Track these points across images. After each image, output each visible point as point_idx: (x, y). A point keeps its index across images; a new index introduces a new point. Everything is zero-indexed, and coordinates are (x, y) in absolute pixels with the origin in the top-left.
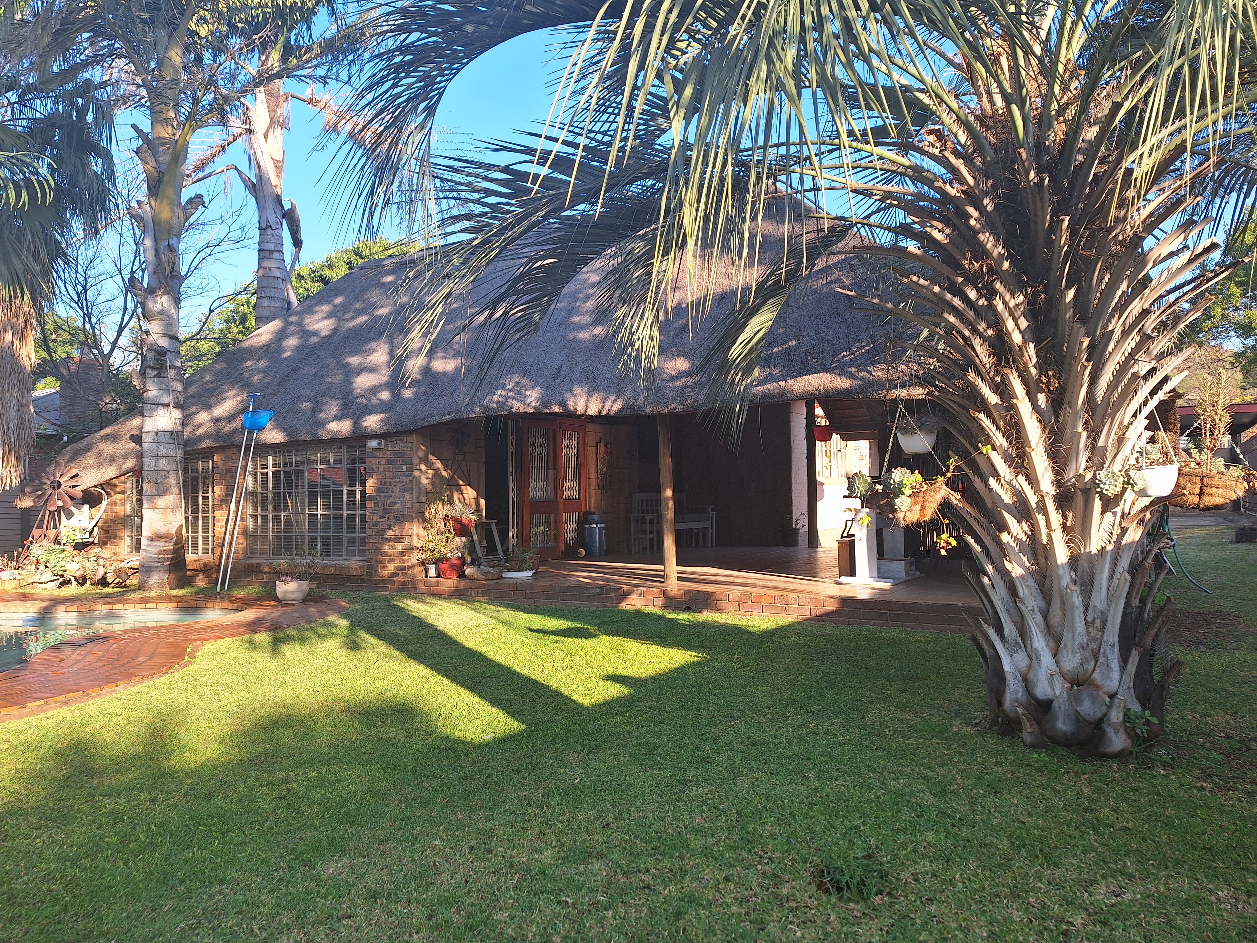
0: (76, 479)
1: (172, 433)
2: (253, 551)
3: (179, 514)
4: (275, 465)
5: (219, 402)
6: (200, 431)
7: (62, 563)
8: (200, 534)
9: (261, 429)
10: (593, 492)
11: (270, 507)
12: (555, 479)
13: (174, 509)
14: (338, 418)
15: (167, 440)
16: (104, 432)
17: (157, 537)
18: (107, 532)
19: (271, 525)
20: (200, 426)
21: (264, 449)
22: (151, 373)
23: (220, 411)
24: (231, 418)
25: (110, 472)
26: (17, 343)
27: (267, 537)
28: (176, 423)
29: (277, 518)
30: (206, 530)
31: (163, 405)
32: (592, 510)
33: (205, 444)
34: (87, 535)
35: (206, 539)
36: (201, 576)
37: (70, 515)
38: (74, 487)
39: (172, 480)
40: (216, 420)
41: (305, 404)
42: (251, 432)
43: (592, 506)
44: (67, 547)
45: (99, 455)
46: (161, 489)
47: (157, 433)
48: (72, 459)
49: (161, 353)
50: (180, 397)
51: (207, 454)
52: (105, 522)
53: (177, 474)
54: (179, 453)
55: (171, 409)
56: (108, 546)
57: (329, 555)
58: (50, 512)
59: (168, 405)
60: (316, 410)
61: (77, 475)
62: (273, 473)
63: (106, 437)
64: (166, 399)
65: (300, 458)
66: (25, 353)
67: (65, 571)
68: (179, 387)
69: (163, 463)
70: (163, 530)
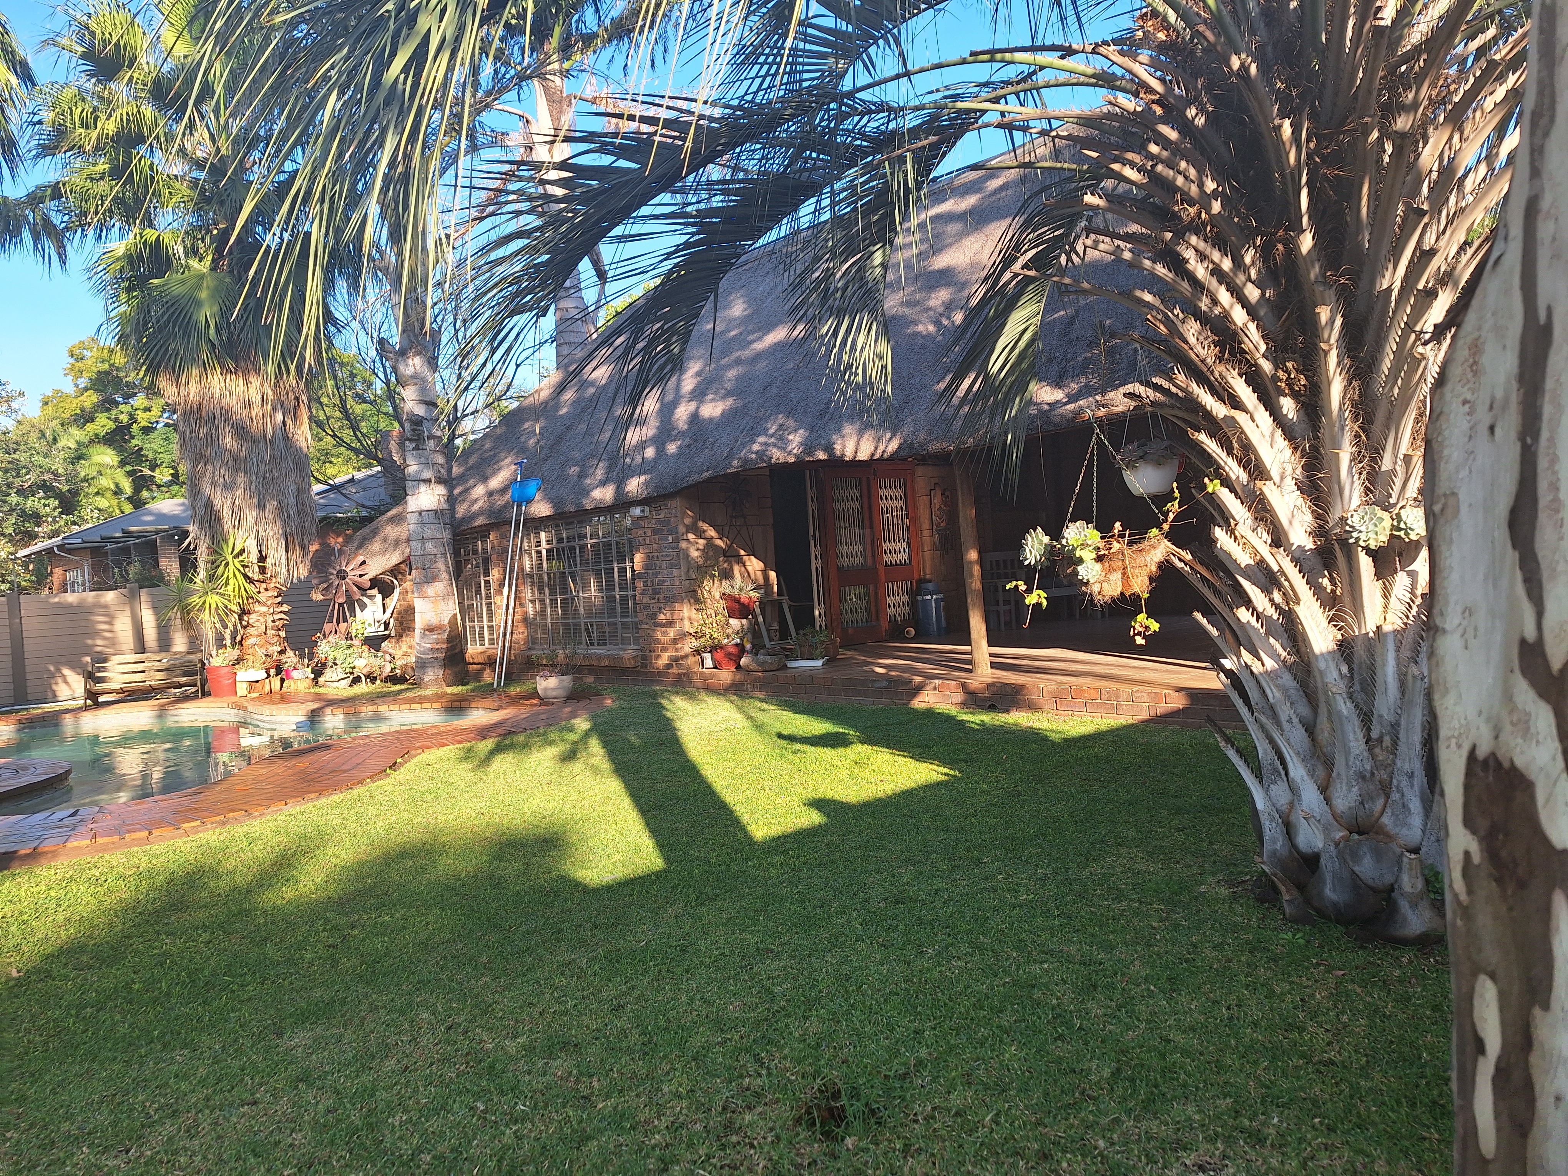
0: (363, 567)
1: (436, 511)
2: (534, 641)
3: (451, 603)
4: (548, 542)
5: (495, 472)
6: (476, 507)
7: (349, 660)
8: (485, 623)
9: (529, 501)
10: (927, 554)
11: (547, 590)
12: (872, 540)
13: (445, 597)
14: (603, 483)
15: (432, 520)
16: (389, 514)
17: (430, 629)
18: (401, 623)
19: (549, 610)
20: (476, 500)
21: (535, 524)
22: (410, 445)
23: (495, 483)
24: (503, 491)
25: (394, 558)
26: (289, 423)
27: (546, 625)
28: (439, 500)
29: (554, 601)
30: (490, 618)
31: (424, 481)
32: (928, 577)
33: (479, 521)
34: (382, 628)
35: (491, 628)
36: (488, 671)
37: (363, 606)
38: (361, 576)
39: (441, 565)
40: (490, 494)
41: (573, 469)
42: (519, 506)
43: (928, 572)
44: (356, 642)
45: (385, 540)
46: (430, 575)
47: (420, 513)
48: (360, 546)
49: (417, 422)
50: (442, 471)
51: (483, 532)
52: (399, 613)
53: (446, 558)
54: (447, 535)
55: (433, 485)
56: (404, 639)
57: (605, 644)
58: (341, 605)
59: (429, 481)
60: (582, 475)
61: (364, 563)
62: (548, 551)
63: (391, 520)
64: (428, 474)
65: (572, 533)
66: (300, 433)
67: (354, 668)
68: (440, 459)
69: (430, 547)
70: (435, 621)
